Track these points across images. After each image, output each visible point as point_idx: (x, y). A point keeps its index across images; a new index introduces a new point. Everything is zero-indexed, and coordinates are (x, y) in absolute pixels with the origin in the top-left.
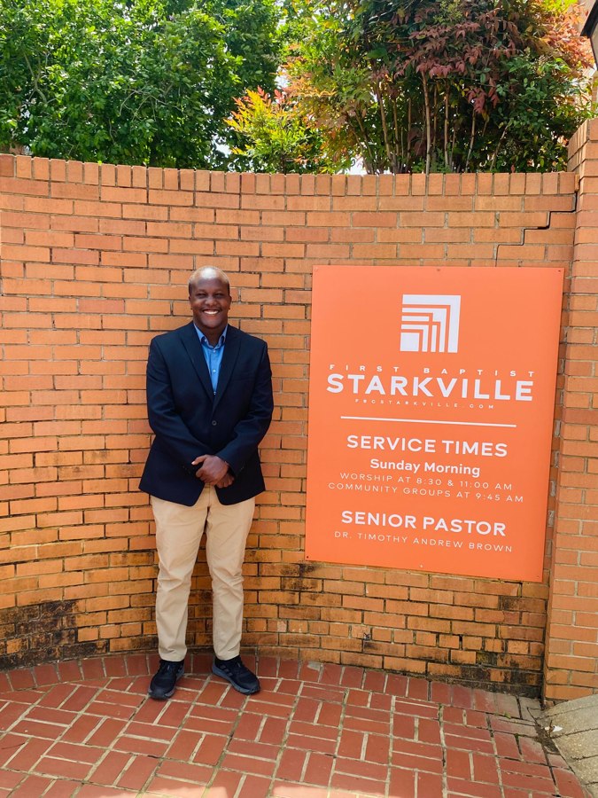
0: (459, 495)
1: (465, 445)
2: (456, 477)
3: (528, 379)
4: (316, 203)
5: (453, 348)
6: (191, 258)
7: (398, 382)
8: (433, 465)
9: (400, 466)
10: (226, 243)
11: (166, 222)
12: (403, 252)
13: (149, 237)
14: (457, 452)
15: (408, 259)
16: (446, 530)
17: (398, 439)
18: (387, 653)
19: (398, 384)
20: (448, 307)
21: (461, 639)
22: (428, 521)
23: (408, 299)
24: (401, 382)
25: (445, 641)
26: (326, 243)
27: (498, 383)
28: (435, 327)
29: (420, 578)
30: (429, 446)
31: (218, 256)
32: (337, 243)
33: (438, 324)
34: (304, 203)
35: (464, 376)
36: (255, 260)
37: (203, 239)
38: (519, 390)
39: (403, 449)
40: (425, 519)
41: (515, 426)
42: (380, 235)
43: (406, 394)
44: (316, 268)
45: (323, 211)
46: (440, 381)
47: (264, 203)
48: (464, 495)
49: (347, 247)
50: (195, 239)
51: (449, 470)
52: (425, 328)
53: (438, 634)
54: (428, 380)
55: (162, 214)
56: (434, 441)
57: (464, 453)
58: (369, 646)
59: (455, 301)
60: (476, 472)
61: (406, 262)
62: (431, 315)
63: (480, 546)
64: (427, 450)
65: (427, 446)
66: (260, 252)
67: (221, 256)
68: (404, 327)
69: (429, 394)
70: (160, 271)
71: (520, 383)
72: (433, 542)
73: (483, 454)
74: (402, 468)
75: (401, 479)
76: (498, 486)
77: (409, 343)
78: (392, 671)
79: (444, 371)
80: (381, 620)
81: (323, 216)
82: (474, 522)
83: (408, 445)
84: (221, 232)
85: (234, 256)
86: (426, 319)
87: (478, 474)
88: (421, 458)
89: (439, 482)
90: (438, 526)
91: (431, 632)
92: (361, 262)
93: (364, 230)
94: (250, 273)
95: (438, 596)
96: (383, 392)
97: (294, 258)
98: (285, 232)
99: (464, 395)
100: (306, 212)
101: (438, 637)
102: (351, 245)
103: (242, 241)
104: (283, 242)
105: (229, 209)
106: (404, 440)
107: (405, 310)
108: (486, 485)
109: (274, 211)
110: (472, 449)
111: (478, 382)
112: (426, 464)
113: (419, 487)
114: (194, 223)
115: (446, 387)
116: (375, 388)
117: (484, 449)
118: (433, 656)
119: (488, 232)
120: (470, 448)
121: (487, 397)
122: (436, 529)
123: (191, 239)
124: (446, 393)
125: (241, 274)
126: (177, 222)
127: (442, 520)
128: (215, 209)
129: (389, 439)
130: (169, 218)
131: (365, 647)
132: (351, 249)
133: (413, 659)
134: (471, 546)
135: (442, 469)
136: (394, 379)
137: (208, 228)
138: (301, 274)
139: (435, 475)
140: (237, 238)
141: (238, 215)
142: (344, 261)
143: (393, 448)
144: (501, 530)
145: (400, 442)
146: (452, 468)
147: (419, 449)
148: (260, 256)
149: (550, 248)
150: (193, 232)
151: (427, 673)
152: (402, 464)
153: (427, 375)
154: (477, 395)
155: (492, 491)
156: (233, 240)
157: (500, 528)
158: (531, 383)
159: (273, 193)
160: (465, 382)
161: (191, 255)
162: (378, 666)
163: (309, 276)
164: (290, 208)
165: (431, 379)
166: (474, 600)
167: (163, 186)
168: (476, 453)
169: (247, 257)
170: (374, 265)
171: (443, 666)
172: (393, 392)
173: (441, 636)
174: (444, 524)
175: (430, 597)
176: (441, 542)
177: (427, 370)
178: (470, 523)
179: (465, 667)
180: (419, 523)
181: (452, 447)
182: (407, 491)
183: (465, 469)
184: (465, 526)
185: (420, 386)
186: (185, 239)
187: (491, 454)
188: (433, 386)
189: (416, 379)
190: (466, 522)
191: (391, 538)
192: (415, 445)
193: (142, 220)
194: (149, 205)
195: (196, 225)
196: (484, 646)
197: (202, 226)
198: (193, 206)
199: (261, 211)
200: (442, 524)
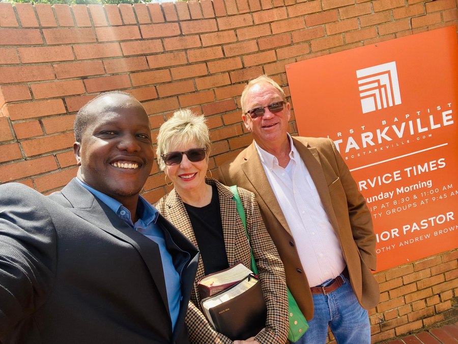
0: (422, 202)
1: (419, 167)
2: (417, 192)
3: (448, 109)
4: (276, 15)
5: (398, 101)
6: (191, 82)
7: (366, 137)
8: (402, 188)
9: (381, 197)
10: (216, 62)
11: (163, 53)
12: (348, 39)
13: (152, 70)
14: (415, 174)
15: (352, 43)
16: (419, 229)
17: (375, 178)
18: (397, 325)
19: (367, 138)
20: (388, 72)
21: (440, 296)
22: (406, 228)
23: (360, 73)
24: (368, 136)
25: (431, 302)
26: (290, 45)
27: (431, 117)
28: (383, 89)
29: (407, 268)
30: (396, 176)
31: (211, 75)
32: (298, 43)
33: (385, 86)
34: (266, 16)
35: (409, 119)
36: (241, 71)
37: (196, 63)
38: (445, 118)
39: (380, 184)
40: (404, 227)
41: (447, 144)
42: (329, 29)
43: (374, 144)
44: (287, 67)
45: (282, 20)
46: (394, 127)
47: (237, 22)
48: (425, 202)
49: (306, 45)
50: (190, 64)
51: (413, 188)
52: (376, 92)
53: (425, 299)
54: (386, 129)
55: (157, 46)
56: (399, 171)
57: (420, 173)
58: (385, 326)
59: (392, 66)
60: (429, 184)
61: (352, 45)
62: (378, 81)
63: (441, 232)
64: (396, 180)
65: (395, 176)
66: (243, 64)
67: (214, 74)
68: (362, 95)
69: (389, 139)
70: (170, 98)
71: (444, 114)
72: (411, 241)
73: (432, 169)
74: (382, 198)
75: (383, 206)
76: (444, 188)
77: (368, 106)
78: (402, 335)
79: (396, 119)
80: (388, 306)
81: (282, 23)
82: (435, 218)
83: (383, 180)
84: (210, 54)
85: (224, 72)
86: (376, 85)
87: (431, 184)
88: (394, 186)
89: (408, 199)
90: (413, 229)
91: (421, 300)
92: (319, 54)
93: (315, 28)
94: (239, 83)
95: (421, 275)
96: (357, 148)
97: (269, 63)
98: (257, 43)
99: (412, 133)
100: (270, 23)
101: (426, 301)
102: (308, 42)
103: (227, 58)
104: (257, 52)
105: (210, 32)
106: (379, 177)
107: (360, 82)
108: (437, 190)
109: (245, 27)
110: (424, 168)
111: (418, 121)
112: (398, 189)
113: (395, 207)
114: (186, 50)
115: (400, 131)
116: (352, 146)
117: (431, 166)
118: (425, 314)
119: (402, 10)
120: (423, 168)
121: (426, 129)
122: (412, 231)
123: (187, 65)
124: (400, 135)
125: (233, 86)
126: (171, 51)
127: (415, 224)
128: (199, 34)
129: (369, 180)
130: (164, 49)
131: (382, 327)
132: (310, 45)
133: (414, 321)
134: (436, 234)
135: (408, 189)
136: (363, 135)
137: (198, 51)
138: (277, 74)
139: (404, 195)
140: (222, 56)
141: (219, 37)
142: (307, 56)
143: (373, 186)
144: (451, 217)
145: (377, 180)
146: (415, 186)
147: (391, 180)
148: (244, 68)
149: (444, 13)
150: (187, 58)
151: (424, 326)
152: (382, 195)
153: (385, 126)
154: (420, 130)
155: (441, 193)
156: (220, 59)
157: (450, 216)
158: (450, 112)
159: (241, 12)
160: (411, 123)
161: (191, 78)
162: (392, 336)
163: (283, 75)
164: (257, 22)
165: (388, 127)
166: (443, 268)
167: (151, 20)
168: (427, 171)
169: (234, 70)
170: (330, 53)
171: (433, 318)
172: (365, 146)
173: (427, 299)
174: (416, 226)
175: (416, 277)
176: (417, 239)
177: (384, 123)
178: (432, 219)
179: (446, 313)
180: (401, 232)
181: (412, 171)
182: (388, 213)
183: (422, 184)
184: (429, 222)
185: (382, 135)
186: (182, 65)
187: (436, 168)
188: (391, 133)
189: (378, 131)
190: (429, 219)
191: (385, 249)
192: (387, 179)
193: (142, 55)
194: (144, 39)
195: (188, 51)
196: (454, 294)
197: (192, 51)
198: (181, 35)
199: (235, 30)
200: (415, 227)
